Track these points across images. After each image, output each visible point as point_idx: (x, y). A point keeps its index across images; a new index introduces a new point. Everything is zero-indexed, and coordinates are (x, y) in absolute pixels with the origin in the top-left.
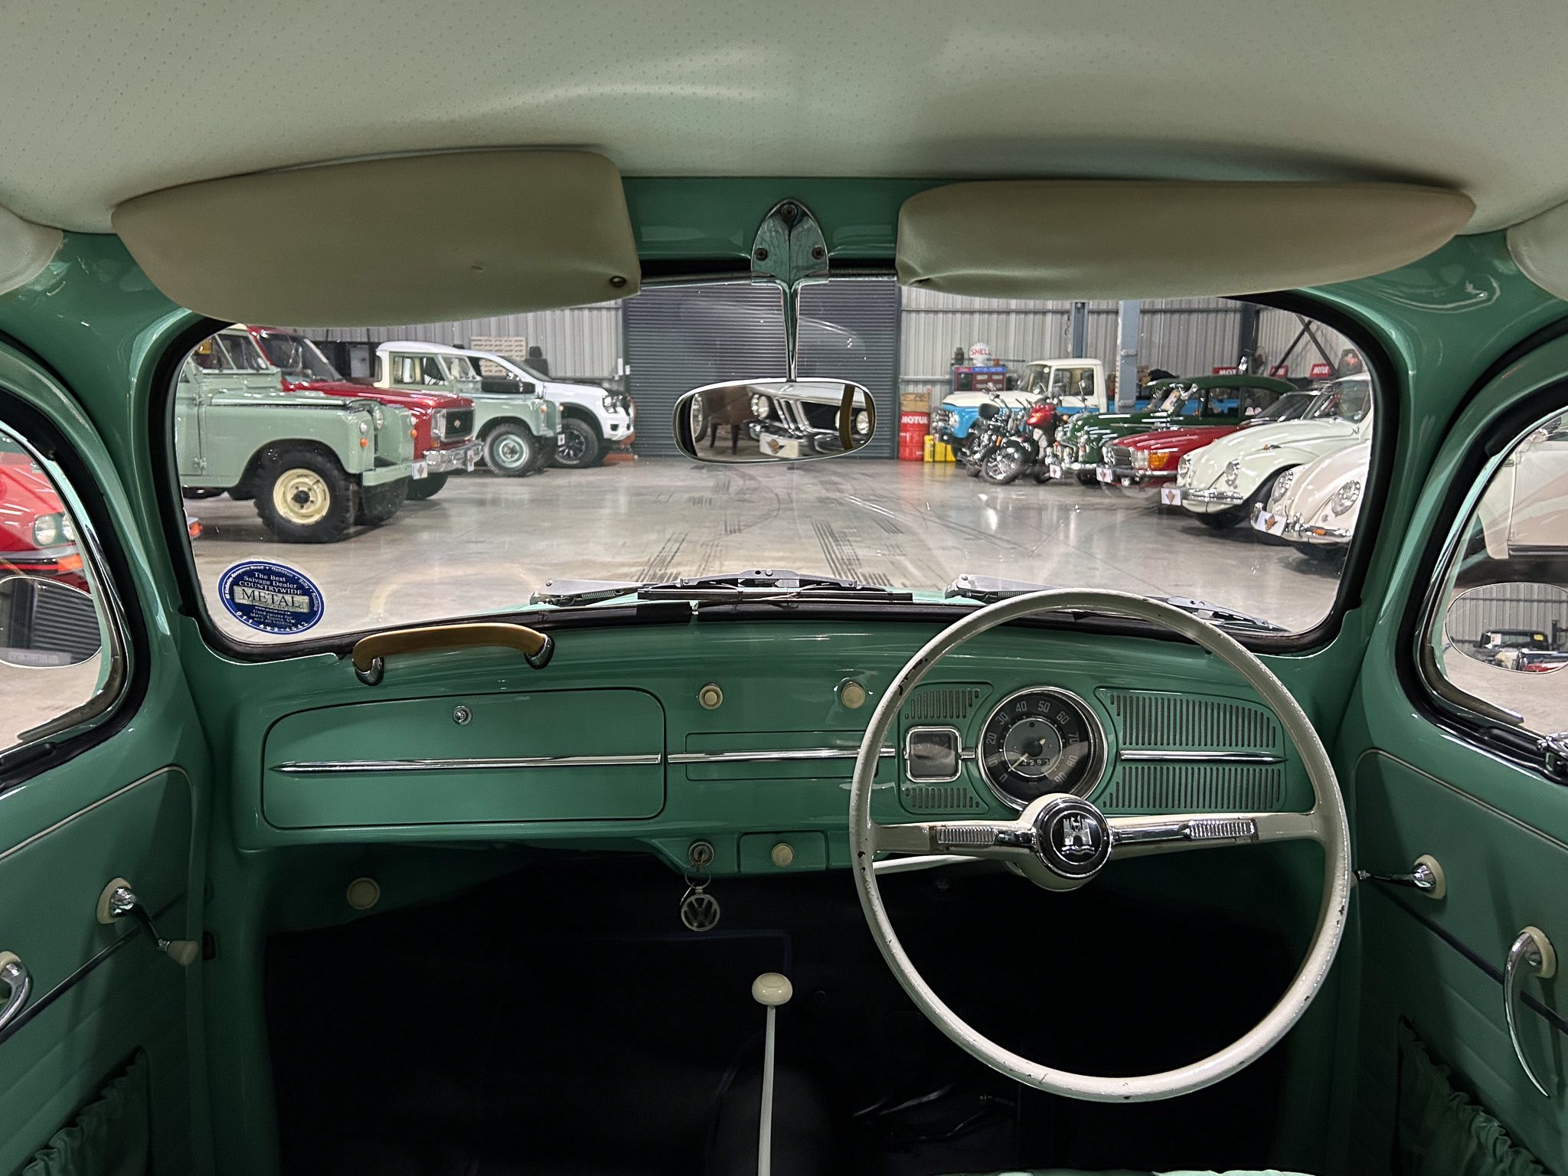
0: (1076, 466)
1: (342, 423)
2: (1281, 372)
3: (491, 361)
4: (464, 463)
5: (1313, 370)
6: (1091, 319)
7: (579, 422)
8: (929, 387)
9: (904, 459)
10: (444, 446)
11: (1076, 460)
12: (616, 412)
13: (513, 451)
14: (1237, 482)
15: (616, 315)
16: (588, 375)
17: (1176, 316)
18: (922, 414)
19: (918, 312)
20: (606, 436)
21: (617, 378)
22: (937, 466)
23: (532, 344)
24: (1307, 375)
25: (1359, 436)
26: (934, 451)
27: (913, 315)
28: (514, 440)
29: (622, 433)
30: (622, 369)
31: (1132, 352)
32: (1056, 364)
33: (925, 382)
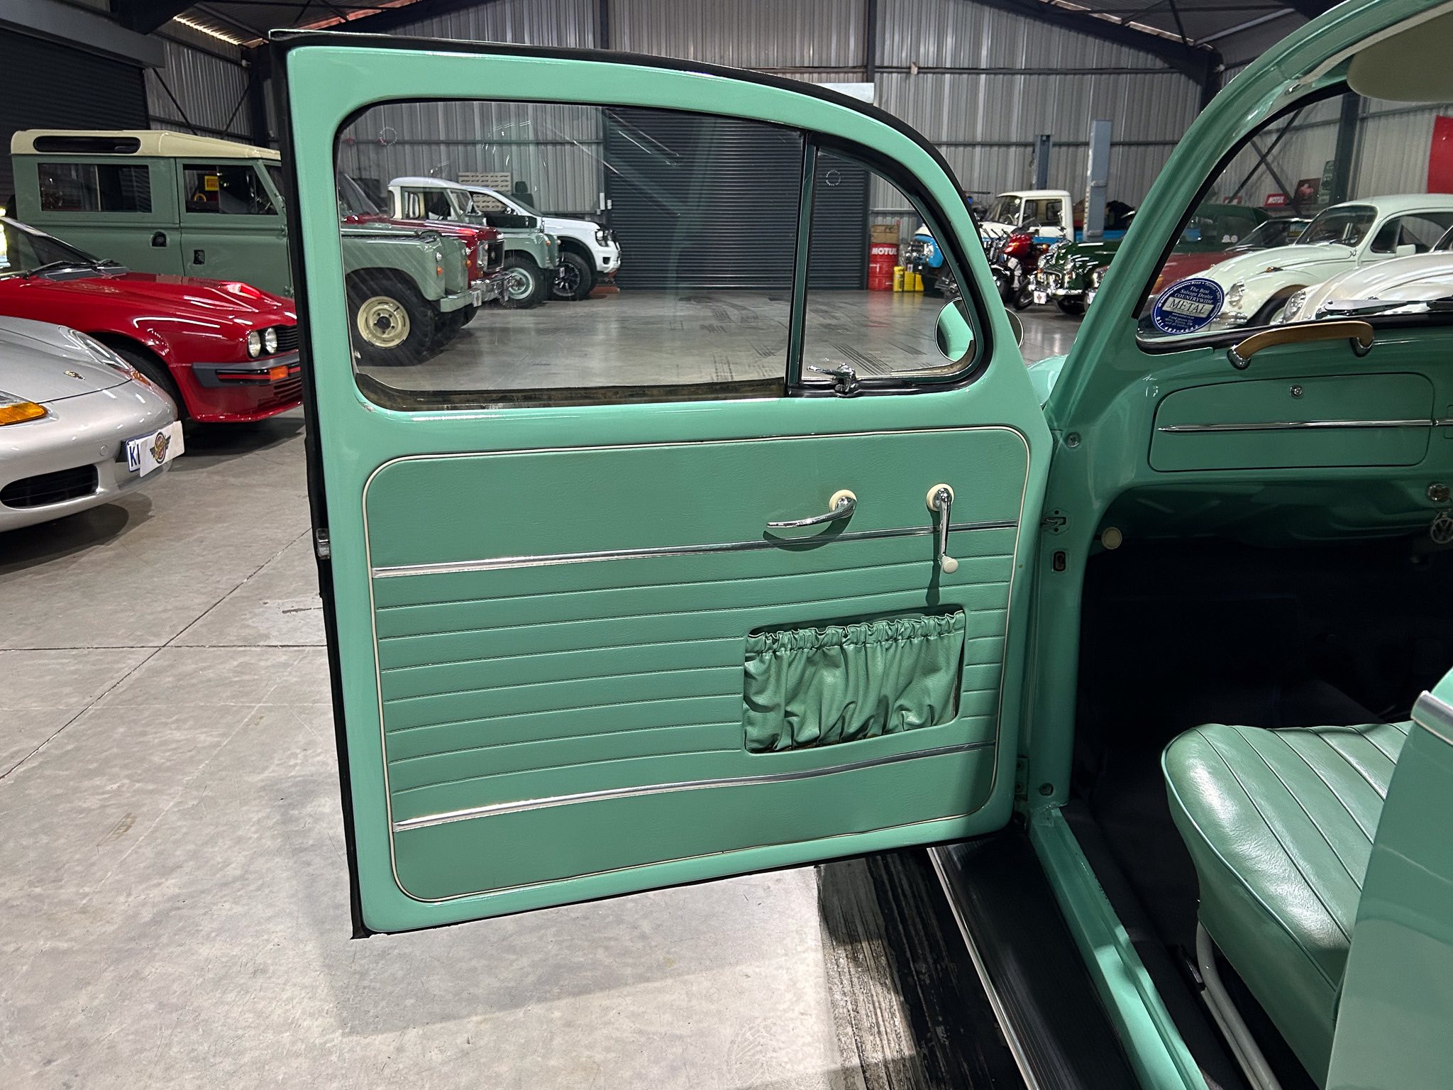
0: (1061, 292)
1: (422, 252)
2: (1235, 202)
3: (489, 196)
4: (502, 293)
5: (1268, 200)
6: (1054, 152)
7: (574, 255)
8: (897, 218)
9: (873, 289)
10: (487, 275)
11: (1062, 287)
12: (607, 245)
13: (520, 283)
14: (1241, 303)
15: (597, 150)
16: (570, 209)
17: (1134, 149)
18: (890, 245)
20: (598, 269)
21: (599, 213)
22: (906, 294)
23: (516, 179)
24: (1262, 205)
25: (1356, 258)
26: (903, 281)
28: (520, 273)
29: (612, 266)
30: (604, 204)
31: (1102, 182)
32: (1026, 195)
33: (894, 214)
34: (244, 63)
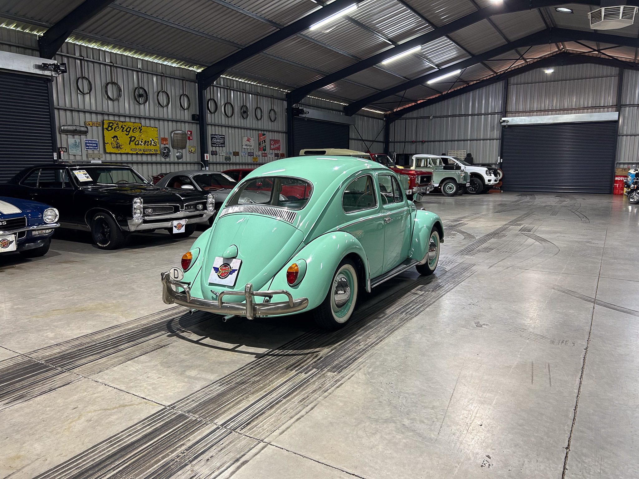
4: (426, 191)
7: (476, 179)
9: (616, 194)
10: (419, 186)
12: (491, 175)
13: (450, 188)
15: (499, 142)
18: (624, 176)
19: (627, 135)
20: (486, 184)
21: (497, 164)
23: (468, 153)
27: (625, 137)
28: (451, 185)
29: (492, 182)
30: (499, 160)
33: (628, 164)
34: (384, 119)
